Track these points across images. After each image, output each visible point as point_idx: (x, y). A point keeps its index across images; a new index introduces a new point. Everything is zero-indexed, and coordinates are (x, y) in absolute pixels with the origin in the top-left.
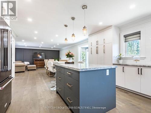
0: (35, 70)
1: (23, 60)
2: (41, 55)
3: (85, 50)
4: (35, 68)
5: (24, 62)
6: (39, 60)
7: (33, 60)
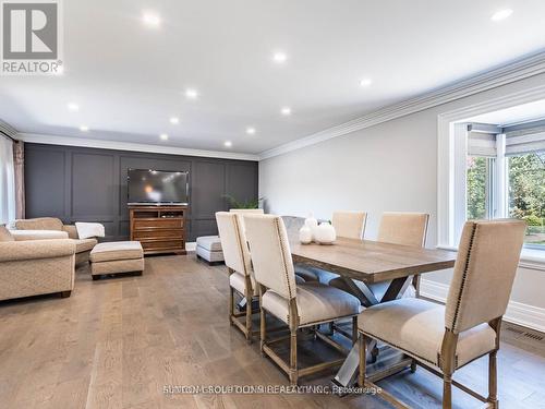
0: (138, 274)
1: (68, 213)
2: (158, 187)
3: (486, 144)
4: (140, 265)
5: (73, 223)
6: (155, 214)
7: (123, 210)
